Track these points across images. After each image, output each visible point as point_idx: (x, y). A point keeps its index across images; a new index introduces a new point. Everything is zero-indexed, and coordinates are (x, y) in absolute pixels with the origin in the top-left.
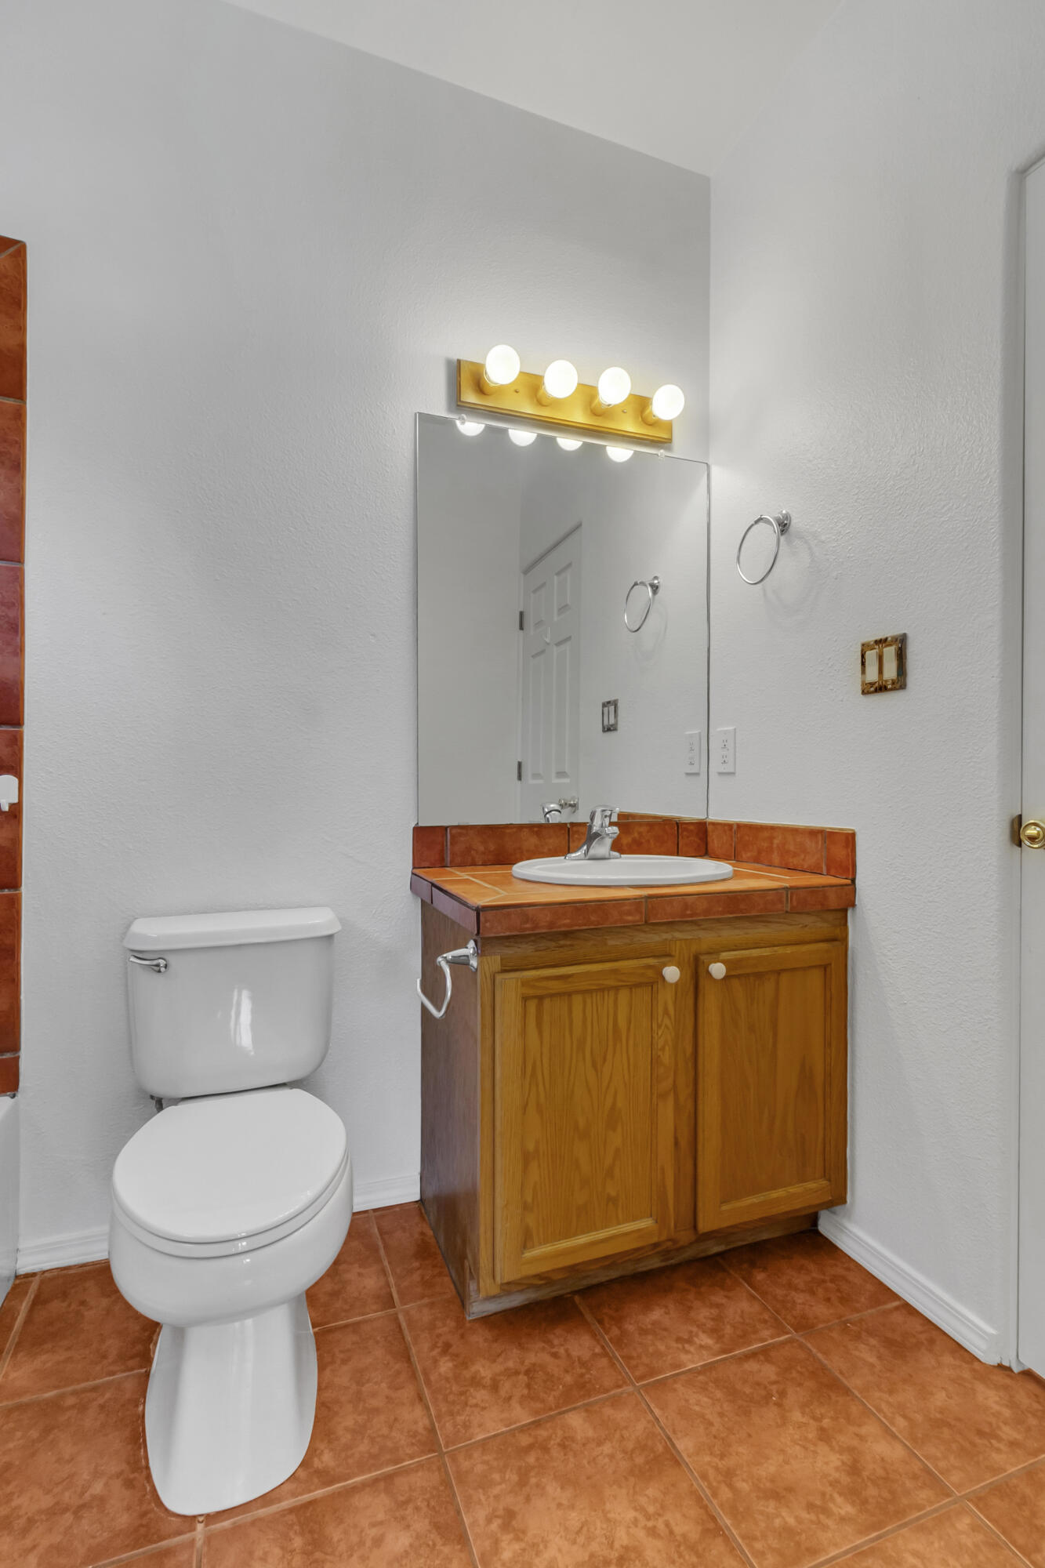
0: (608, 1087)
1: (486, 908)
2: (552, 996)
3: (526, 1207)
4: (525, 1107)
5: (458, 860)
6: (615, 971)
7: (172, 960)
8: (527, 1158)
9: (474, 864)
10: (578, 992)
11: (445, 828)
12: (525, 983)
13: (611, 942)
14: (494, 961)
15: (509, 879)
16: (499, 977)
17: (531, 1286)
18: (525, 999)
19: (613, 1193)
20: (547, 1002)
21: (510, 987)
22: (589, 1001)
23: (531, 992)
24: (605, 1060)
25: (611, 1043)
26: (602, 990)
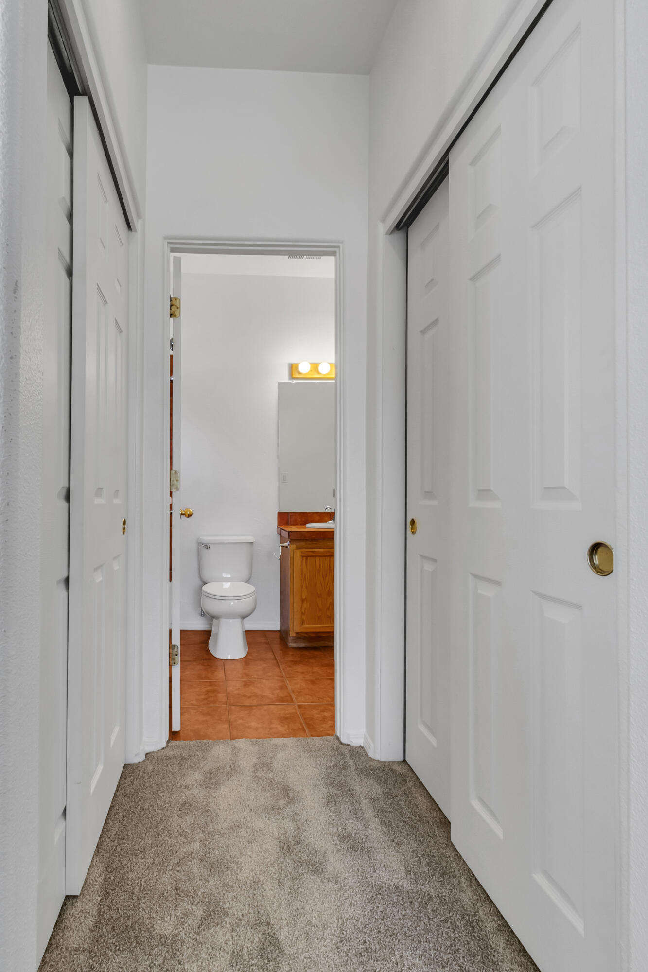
0: (327, 584)
1: (290, 531)
2: (310, 556)
3: (302, 614)
4: (302, 586)
5: (292, 523)
6: (329, 551)
7: (211, 546)
8: (303, 601)
9: (297, 525)
10: (319, 556)
11: (288, 513)
12: (302, 552)
13: (328, 544)
14: (294, 546)
15: (306, 528)
16: (295, 550)
17: (304, 638)
18: (302, 557)
19: (329, 615)
20: (309, 558)
21: (298, 554)
22: (321, 559)
23: (304, 555)
24: (326, 576)
25: (328, 571)
26: (325, 556)
